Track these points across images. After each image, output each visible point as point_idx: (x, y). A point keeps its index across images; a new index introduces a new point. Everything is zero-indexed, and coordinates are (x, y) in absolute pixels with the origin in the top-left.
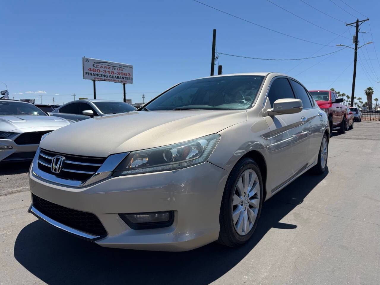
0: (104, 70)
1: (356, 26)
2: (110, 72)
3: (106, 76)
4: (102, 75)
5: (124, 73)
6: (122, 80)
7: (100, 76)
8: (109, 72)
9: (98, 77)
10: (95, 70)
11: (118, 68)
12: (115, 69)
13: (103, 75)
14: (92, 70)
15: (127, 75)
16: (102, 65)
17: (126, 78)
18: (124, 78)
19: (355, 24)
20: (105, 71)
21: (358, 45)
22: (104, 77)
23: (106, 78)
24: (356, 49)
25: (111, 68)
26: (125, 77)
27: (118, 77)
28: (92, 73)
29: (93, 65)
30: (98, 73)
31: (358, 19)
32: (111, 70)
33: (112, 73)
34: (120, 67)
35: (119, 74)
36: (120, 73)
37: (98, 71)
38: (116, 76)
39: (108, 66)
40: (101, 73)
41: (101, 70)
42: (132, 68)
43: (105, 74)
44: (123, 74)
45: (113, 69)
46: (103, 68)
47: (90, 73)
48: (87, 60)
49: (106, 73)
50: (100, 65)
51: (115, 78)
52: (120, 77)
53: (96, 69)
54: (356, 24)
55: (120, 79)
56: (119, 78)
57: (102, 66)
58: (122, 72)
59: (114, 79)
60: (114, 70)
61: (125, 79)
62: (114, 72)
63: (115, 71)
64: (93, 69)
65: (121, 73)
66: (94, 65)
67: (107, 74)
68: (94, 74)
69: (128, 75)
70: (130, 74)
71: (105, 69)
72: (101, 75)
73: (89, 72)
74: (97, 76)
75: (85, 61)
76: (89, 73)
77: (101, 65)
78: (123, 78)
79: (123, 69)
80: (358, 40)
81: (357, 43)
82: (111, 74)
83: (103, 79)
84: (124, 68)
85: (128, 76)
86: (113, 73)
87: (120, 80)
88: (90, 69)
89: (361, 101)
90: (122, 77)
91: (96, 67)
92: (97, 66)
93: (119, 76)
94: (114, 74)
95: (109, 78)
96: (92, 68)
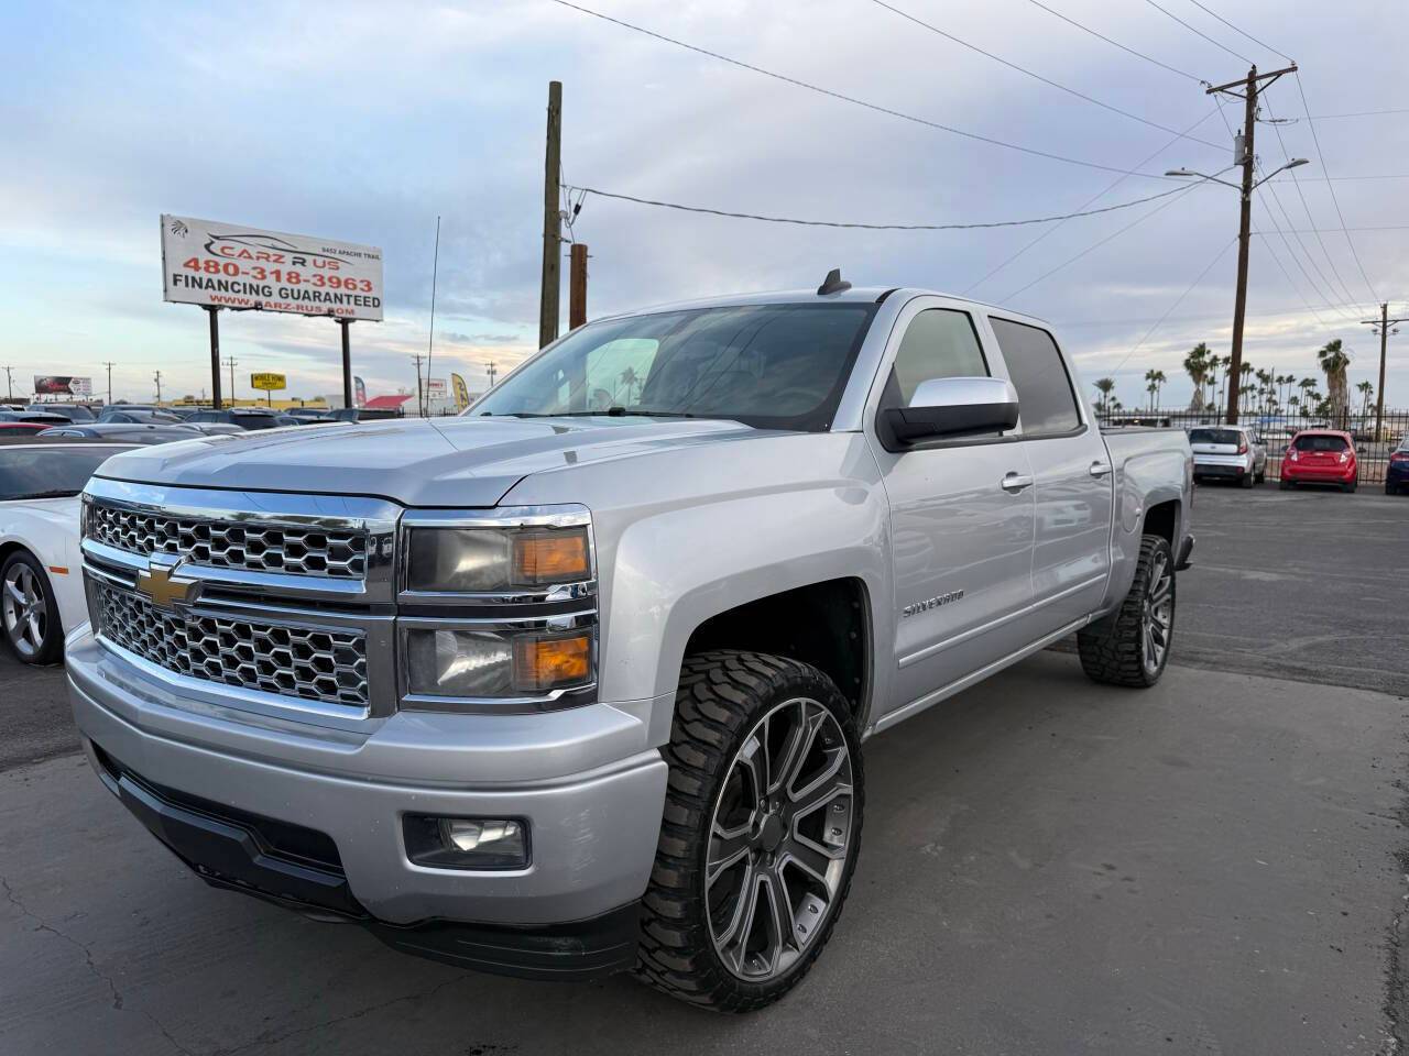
0: (254, 268)
1: (1245, 93)
2: (284, 277)
3: (266, 290)
4: (245, 285)
5: (343, 280)
6: (335, 306)
7: (239, 291)
8: (278, 274)
9: (230, 294)
10: (217, 264)
11: (317, 258)
12: (303, 263)
13: (251, 286)
14: (201, 264)
15: (355, 287)
16: (247, 248)
17: (352, 300)
18: (345, 299)
19: (1242, 89)
20: (262, 271)
21: (1254, 174)
22: (257, 293)
23: (262, 299)
24: (1247, 189)
25: (289, 257)
26: (349, 296)
27: (317, 296)
28: (201, 279)
29: (207, 247)
30: (231, 280)
31: (1254, 67)
32: (287, 267)
33: (289, 280)
34: (326, 254)
35: (323, 284)
36: (326, 280)
37: (231, 270)
38: (306, 292)
39: (271, 252)
40: (240, 279)
41: (244, 264)
42: (377, 257)
43: (262, 284)
44: (339, 282)
45: (294, 263)
46: (250, 257)
47: (193, 278)
48: (179, 226)
49: (264, 277)
50: (239, 248)
51: (304, 298)
52: (327, 294)
53: (222, 262)
54: (1246, 85)
55: (328, 302)
56: (322, 298)
57: (245, 251)
58: (334, 273)
59: (300, 302)
60: (298, 268)
61: (349, 303)
62: (298, 275)
63: (306, 272)
64: (207, 262)
65: (330, 279)
66: (212, 248)
67: (270, 281)
68: (209, 280)
69: (360, 285)
70: (369, 284)
71: (262, 263)
72: (241, 288)
73: (191, 272)
74: (226, 290)
75: (168, 227)
76: (187, 277)
77: (243, 247)
78: (339, 299)
79: (340, 264)
80: (1255, 152)
81: (1251, 162)
82: (284, 283)
83: (252, 303)
84: (344, 257)
85: (362, 290)
86: (294, 277)
87: (325, 306)
88: (196, 261)
89: (1315, 390)
90: (336, 296)
91: (219, 252)
92: (223, 249)
93: (323, 290)
94: (298, 282)
95: (275, 298)
96: (204, 256)
